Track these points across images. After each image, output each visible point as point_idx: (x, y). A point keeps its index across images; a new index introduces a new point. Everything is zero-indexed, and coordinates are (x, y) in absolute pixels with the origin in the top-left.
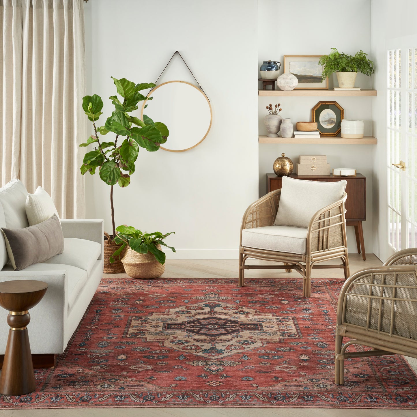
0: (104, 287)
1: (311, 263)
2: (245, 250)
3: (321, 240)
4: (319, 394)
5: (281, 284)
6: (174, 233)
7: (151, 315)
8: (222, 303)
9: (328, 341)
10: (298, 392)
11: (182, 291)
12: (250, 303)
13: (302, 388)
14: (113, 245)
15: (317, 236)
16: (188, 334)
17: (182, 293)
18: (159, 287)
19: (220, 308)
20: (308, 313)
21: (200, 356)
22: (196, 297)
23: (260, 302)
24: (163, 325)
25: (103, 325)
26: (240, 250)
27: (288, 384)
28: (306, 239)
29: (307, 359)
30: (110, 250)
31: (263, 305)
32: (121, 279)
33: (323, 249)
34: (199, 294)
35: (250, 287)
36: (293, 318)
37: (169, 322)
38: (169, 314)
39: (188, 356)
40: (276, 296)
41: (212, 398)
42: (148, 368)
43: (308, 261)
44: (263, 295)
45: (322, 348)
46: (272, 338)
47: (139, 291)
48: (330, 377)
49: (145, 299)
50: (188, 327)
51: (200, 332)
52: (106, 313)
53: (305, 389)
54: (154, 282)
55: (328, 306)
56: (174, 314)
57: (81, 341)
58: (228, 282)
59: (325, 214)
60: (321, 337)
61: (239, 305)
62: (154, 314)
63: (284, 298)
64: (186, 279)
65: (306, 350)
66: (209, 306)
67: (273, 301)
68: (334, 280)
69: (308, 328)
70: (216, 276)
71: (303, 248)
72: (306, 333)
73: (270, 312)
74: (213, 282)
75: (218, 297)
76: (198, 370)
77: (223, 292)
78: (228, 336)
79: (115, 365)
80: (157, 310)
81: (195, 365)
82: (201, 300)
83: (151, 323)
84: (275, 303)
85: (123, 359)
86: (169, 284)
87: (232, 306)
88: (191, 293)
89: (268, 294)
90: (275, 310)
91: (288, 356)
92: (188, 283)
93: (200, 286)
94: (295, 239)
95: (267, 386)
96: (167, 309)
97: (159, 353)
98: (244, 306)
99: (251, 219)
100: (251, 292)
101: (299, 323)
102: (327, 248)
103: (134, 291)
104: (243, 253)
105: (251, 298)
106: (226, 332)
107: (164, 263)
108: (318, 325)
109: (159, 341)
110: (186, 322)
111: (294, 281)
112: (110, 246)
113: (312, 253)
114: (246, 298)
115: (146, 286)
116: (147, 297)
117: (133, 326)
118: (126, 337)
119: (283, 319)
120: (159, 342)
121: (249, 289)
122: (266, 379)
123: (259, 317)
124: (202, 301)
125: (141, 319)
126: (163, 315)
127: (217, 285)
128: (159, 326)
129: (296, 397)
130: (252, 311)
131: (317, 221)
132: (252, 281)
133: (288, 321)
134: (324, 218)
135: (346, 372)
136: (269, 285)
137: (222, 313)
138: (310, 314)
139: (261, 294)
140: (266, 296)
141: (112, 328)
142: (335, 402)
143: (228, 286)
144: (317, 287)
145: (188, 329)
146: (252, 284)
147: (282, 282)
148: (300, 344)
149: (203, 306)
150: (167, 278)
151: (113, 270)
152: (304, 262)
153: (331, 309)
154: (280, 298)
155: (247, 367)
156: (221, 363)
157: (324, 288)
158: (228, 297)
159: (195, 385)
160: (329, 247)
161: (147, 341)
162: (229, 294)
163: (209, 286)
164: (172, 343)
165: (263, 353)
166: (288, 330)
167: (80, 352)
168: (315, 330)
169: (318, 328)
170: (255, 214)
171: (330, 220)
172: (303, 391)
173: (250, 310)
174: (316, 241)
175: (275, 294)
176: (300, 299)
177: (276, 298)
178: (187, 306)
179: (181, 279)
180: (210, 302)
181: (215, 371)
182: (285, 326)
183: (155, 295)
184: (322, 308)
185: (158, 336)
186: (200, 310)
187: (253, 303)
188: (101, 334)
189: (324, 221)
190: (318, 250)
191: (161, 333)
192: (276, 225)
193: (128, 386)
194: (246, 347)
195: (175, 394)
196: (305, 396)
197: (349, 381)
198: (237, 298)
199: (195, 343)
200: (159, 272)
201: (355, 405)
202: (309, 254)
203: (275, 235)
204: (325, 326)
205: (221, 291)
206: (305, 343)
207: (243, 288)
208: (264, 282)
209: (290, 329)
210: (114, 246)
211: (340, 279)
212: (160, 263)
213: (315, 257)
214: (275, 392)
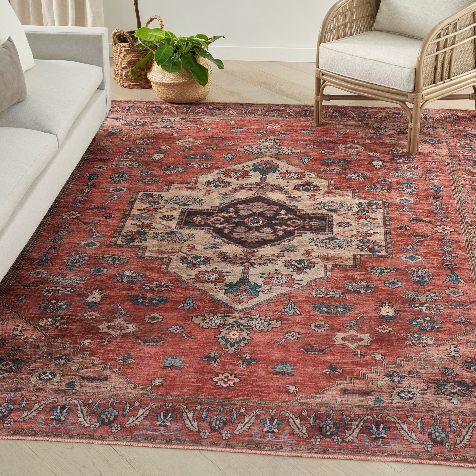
0: (117, 119)
1: (421, 104)
2: (323, 75)
3: (439, 67)
4: (399, 418)
5: (378, 120)
6: (224, 37)
7: (168, 190)
8: (282, 163)
9: (432, 265)
10: (362, 413)
11: (228, 133)
12: (323, 165)
13: (370, 401)
14: (136, 49)
15: (434, 62)
16: (213, 239)
17: (226, 138)
18: (196, 121)
19: (277, 174)
20: (409, 191)
21: (220, 300)
22: (245, 147)
23: (339, 161)
24: (180, 215)
25: (90, 211)
26: (316, 74)
27: (349, 387)
28: (416, 69)
29: (391, 317)
30: (133, 57)
31: (342, 170)
32: (147, 102)
33: (442, 80)
34: (252, 140)
35: (330, 127)
36: (384, 204)
37: (191, 208)
38: (195, 188)
39: (200, 299)
40: (366, 149)
41: (214, 424)
42: (128, 331)
43: (417, 102)
44: (347, 146)
45: (419, 286)
46: (344, 256)
47: (165, 129)
48: (424, 368)
49: (168, 150)
50: (217, 220)
51: (232, 236)
52: (103, 181)
53: (376, 402)
54: (193, 111)
55: (442, 176)
56: (203, 187)
57: (44, 250)
58: (299, 114)
59: (448, 27)
60: (423, 256)
61: (306, 169)
62: (173, 186)
63: (378, 153)
64: (241, 104)
65: (392, 290)
66: (260, 169)
67: (360, 160)
68: (459, 114)
69: (403, 231)
70: (285, 98)
71: (409, 82)
72: (400, 243)
73: (350, 187)
74: (278, 113)
75: (278, 148)
76: (207, 341)
77: (288, 137)
78: (274, 247)
79: (78, 318)
80: (180, 177)
81: (205, 326)
82: (251, 154)
83: (163, 210)
84: (363, 165)
85: (95, 303)
86: (213, 115)
87: (295, 171)
88: (240, 138)
89: (354, 144)
90: (358, 184)
91: (362, 306)
92: (241, 113)
93: (257, 121)
94: (398, 67)
95: (313, 390)
96: (195, 175)
97: (155, 289)
98: (314, 171)
99: (336, 25)
100: (331, 137)
101: (392, 216)
102: (449, 77)
103: (158, 132)
104: (320, 78)
105: (328, 152)
106: (273, 238)
107: (206, 84)
108: (421, 223)
109: (164, 256)
110: (217, 209)
111: (399, 113)
112: (132, 51)
113: (424, 88)
114: (320, 152)
115: (178, 119)
116: (173, 145)
117: (134, 215)
118: (115, 243)
119: (369, 204)
120: (163, 258)
121: (328, 130)
122: (315, 370)
123: (332, 198)
124: (253, 157)
125: (150, 199)
126: (187, 188)
127: (282, 119)
128: (173, 216)
129: (357, 426)
130: (323, 184)
131: (434, 40)
132: (336, 111)
133: (374, 212)
134: (447, 34)
135: (452, 355)
136: (360, 123)
137: (277, 186)
138: (412, 194)
139: (345, 144)
140: (351, 148)
141: (100, 219)
142: (424, 446)
143: (299, 122)
144: (432, 129)
145: (216, 225)
146: (335, 118)
147: (380, 117)
148: (385, 271)
149: (251, 170)
150: (213, 103)
151: (138, 85)
152: (410, 103)
153: (446, 184)
154: (371, 154)
155: (289, 334)
156: (248, 322)
157: (441, 131)
158: (293, 149)
159: (193, 382)
160: (452, 74)
161: (146, 255)
162: (297, 140)
163: (271, 122)
164: (181, 264)
165: (321, 296)
166: (371, 234)
167: (32, 280)
168: (415, 236)
169: (419, 231)
170: (341, 16)
171: (455, 36)
172: (373, 410)
173: (321, 180)
174: (432, 70)
175: (364, 145)
176: (401, 157)
177: (366, 154)
178: (227, 168)
179: (233, 104)
180: (264, 159)
181: (234, 343)
182: (369, 223)
183: (185, 141)
184: (433, 179)
185: (167, 243)
186: (245, 179)
187: (328, 164)
188: (79, 235)
189: (446, 40)
190: (434, 83)
191: (172, 235)
192: (375, 30)
193: (83, 378)
194: (297, 277)
195: (154, 407)
196: (373, 425)
197: (455, 382)
198: (306, 150)
199: (219, 264)
200: (200, 94)
201: (458, 458)
202: (418, 91)
203: (368, 58)
204: (432, 226)
205: (285, 134)
206: (393, 270)
207: (319, 128)
208: (353, 114)
209: (375, 231)
210: (137, 51)
211: (468, 111)
212: (200, 84)
213: (427, 94)
214: (323, 410)
